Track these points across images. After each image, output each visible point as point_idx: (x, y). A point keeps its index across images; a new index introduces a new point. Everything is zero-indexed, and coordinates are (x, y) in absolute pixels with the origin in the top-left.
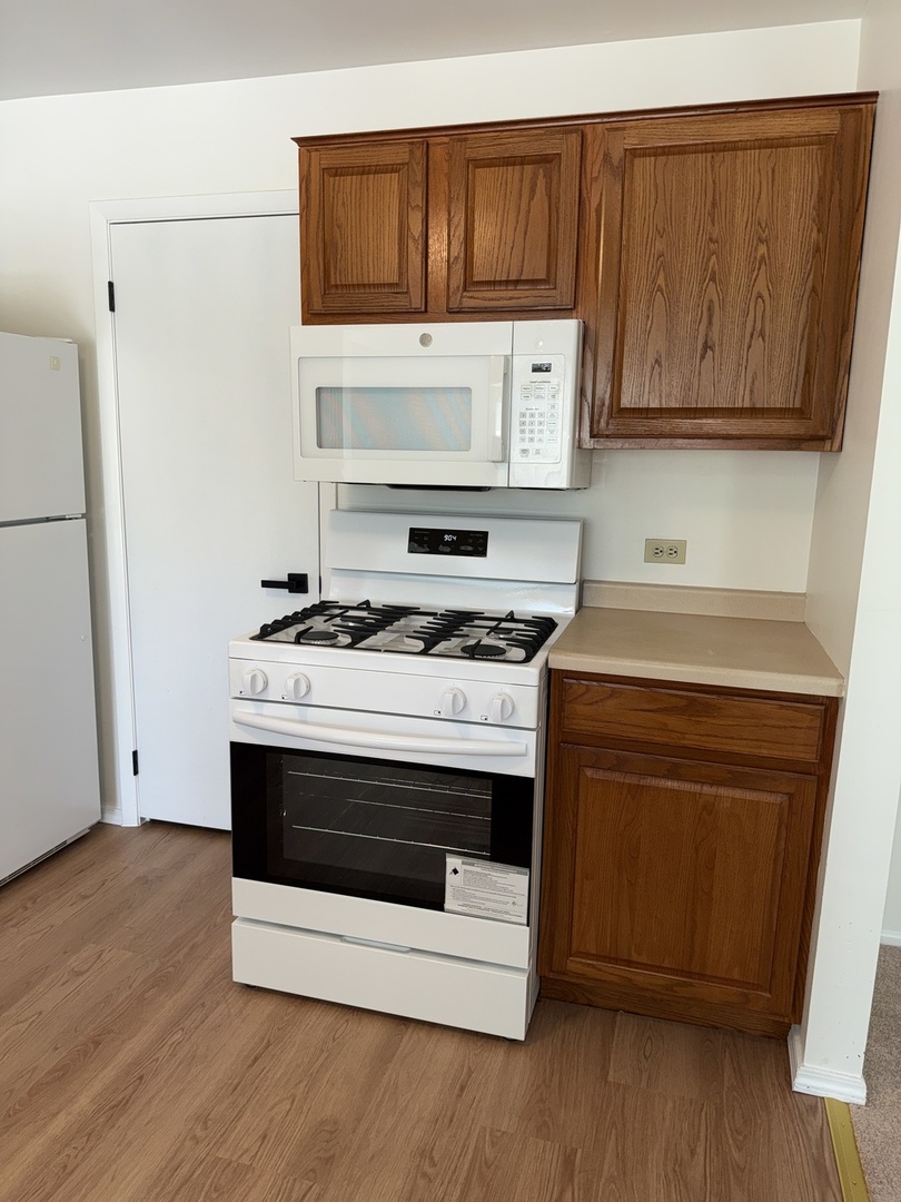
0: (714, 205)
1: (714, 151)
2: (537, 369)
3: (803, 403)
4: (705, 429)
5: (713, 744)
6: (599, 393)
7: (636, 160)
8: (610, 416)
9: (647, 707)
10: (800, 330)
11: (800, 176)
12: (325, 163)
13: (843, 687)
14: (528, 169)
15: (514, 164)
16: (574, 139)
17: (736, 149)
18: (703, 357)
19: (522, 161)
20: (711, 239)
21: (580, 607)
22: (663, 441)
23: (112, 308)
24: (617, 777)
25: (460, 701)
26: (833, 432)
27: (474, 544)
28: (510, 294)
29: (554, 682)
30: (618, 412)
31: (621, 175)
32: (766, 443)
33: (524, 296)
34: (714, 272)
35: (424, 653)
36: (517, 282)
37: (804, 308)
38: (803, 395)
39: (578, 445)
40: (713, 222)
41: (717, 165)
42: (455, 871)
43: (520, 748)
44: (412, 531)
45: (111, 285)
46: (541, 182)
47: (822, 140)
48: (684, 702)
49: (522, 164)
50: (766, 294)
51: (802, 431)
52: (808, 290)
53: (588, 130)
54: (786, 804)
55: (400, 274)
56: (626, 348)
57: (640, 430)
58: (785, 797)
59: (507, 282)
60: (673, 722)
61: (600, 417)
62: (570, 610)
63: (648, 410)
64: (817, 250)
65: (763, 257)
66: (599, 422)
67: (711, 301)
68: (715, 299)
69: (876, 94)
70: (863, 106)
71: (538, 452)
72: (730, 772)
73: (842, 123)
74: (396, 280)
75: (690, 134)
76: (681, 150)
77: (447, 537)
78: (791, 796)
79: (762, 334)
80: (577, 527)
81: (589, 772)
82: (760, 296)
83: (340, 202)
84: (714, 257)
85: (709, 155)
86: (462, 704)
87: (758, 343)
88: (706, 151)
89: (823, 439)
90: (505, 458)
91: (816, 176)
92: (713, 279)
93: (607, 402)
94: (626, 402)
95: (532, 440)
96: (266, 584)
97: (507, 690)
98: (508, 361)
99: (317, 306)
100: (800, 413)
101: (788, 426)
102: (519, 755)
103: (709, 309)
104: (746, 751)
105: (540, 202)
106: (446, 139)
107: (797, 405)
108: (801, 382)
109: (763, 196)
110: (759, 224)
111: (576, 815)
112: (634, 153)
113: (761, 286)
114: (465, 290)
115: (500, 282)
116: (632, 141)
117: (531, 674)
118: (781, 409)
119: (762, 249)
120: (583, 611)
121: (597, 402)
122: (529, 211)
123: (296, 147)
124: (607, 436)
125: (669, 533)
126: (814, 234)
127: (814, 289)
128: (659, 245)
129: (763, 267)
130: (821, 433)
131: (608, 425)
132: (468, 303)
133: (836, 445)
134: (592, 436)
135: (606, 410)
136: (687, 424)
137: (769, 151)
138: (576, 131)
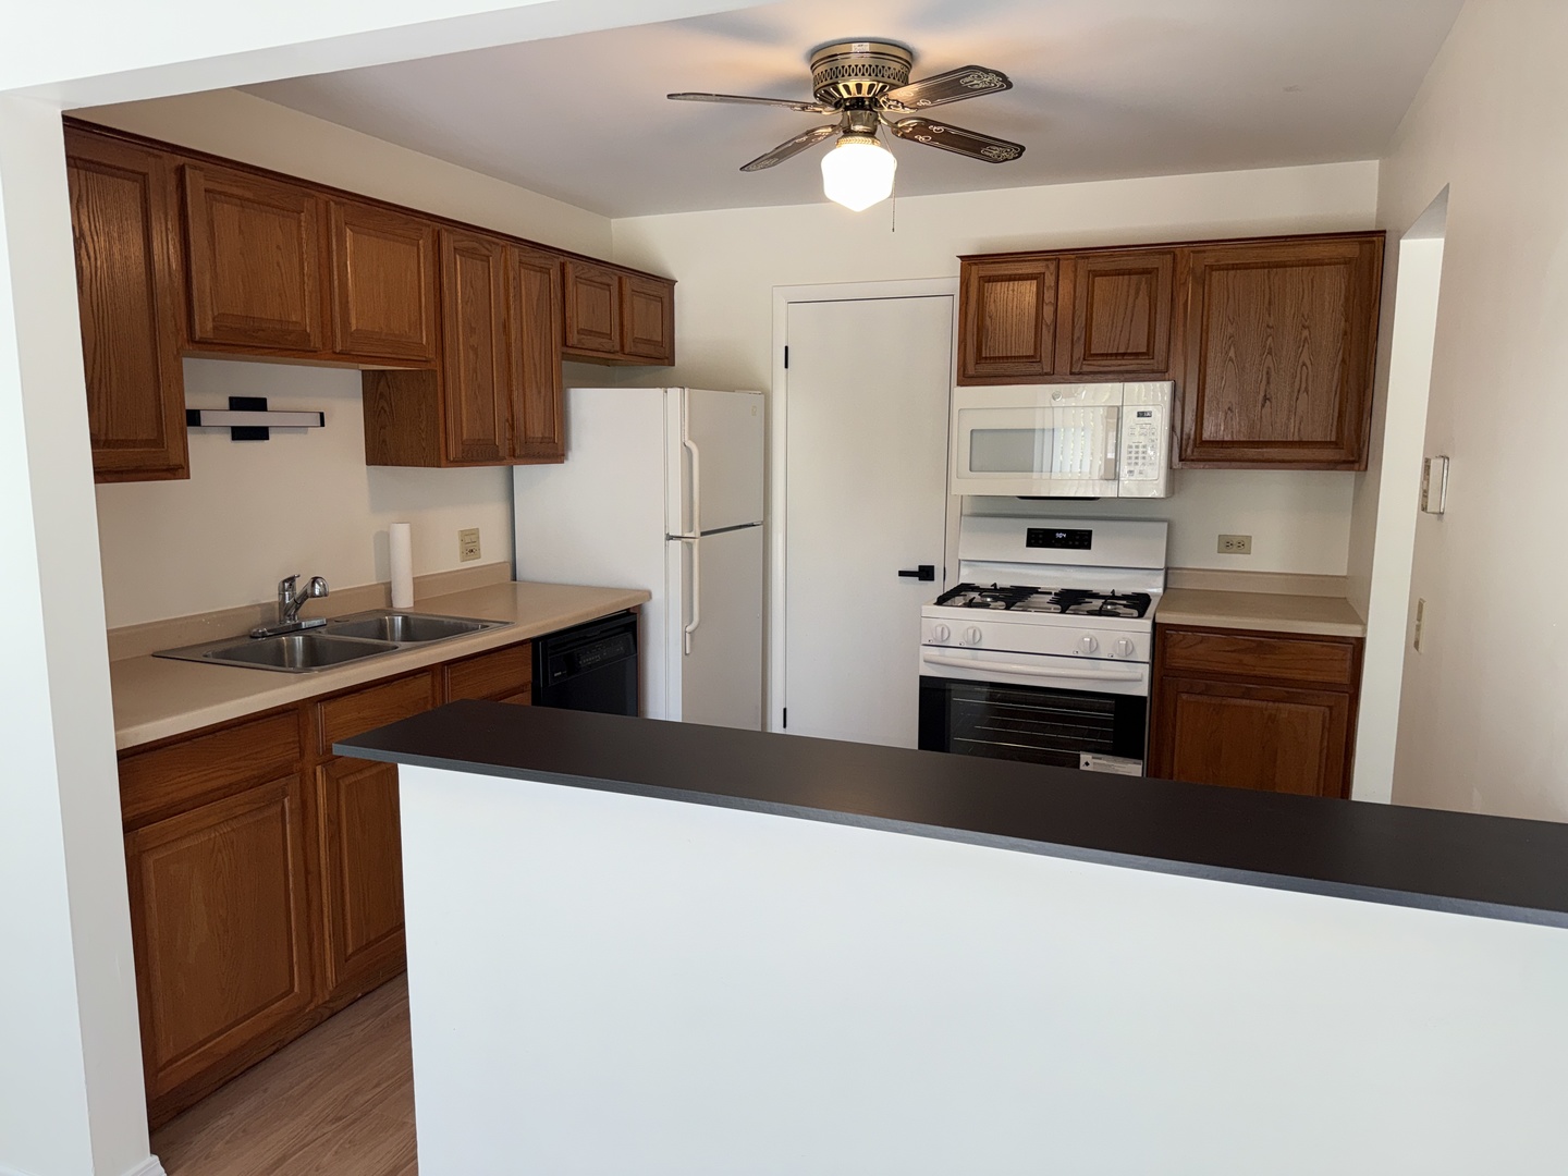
0: (1270, 303)
1: (1269, 267)
2: (1141, 414)
3: (1337, 438)
4: (1266, 456)
5: (1275, 673)
6: (1186, 430)
7: (1214, 273)
8: (1195, 445)
9: (1228, 649)
10: (1334, 389)
11: (1332, 285)
12: (982, 273)
13: (1365, 631)
14: (1135, 278)
15: (1123, 274)
16: (1169, 257)
17: (1286, 266)
18: (1263, 406)
19: (1130, 272)
20: (1268, 326)
21: (1165, 588)
22: (1233, 464)
23: (786, 366)
24: (1204, 699)
25: (1094, 644)
26: (1360, 456)
27: (1080, 540)
28: (1119, 362)
29: (1160, 632)
30: (1201, 443)
31: (1202, 281)
32: (1310, 465)
33: (1132, 364)
34: (1270, 348)
35: (1061, 613)
36: (1124, 354)
37: (1336, 373)
38: (1337, 433)
39: (1170, 467)
40: (1270, 315)
41: (1272, 277)
42: (1087, 764)
43: (1138, 676)
44: (1030, 531)
45: (786, 348)
46: (1143, 286)
47: (1347, 262)
48: (1254, 645)
49: (1130, 274)
50: (1308, 363)
51: (1337, 457)
52: (1339, 361)
53: (1178, 252)
54: (1327, 715)
55: (1035, 349)
56: (1206, 399)
57: (1217, 456)
58: (1327, 710)
59: (1117, 355)
60: (1248, 659)
61: (1187, 446)
62: (1160, 590)
63: (1223, 442)
64: (1345, 333)
65: (1306, 338)
66: (1186, 450)
67: (1269, 368)
68: (1271, 366)
69: (1385, 232)
70: (1375, 239)
71: (1141, 473)
72: (1288, 692)
73: (1361, 251)
74: (1032, 353)
75: (1251, 256)
76: (1246, 267)
77: (1059, 535)
78: (1330, 708)
79: (1306, 391)
80: (1166, 525)
81: (1184, 696)
82: (1304, 364)
83: (992, 300)
84: (1270, 338)
85: (1266, 270)
86: (1095, 645)
87: (1303, 396)
88: (1264, 268)
89: (1353, 462)
90: (1116, 477)
91: (1343, 285)
92: (1270, 353)
93: (1192, 437)
94: (1206, 436)
95: (1136, 464)
96: (902, 574)
97: (1128, 635)
98: (1119, 409)
99: (971, 371)
100: (1336, 444)
101: (1328, 454)
102: (1136, 680)
103: (1268, 373)
104: (1298, 677)
105: (1143, 301)
106: (1073, 257)
107: (1333, 439)
108: (1335, 423)
109: (1306, 297)
110: (1303, 316)
111: (1174, 727)
112: (1212, 268)
113: (1305, 357)
114: (1084, 359)
115: (1111, 355)
116: (1210, 261)
117: (1145, 625)
118: (1321, 442)
119: (1306, 333)
120: (1168, 591)
121: (1184, 437)
122: (1134, 307)
123: (959, 261)
124: (1193, 460)
125: (1238, 529)
126: (1343, 323)
127: (1343, 361)
128: (1231, 330)
129: (1306, 345)
130: (1351, 459)
131: (1193, 452)
132: (1085, 369)
133: (1363, 467)
134: (1181, 460)
135: (1191, 442)
136: (1252, 452)
137: (1308, 268)
138: (1169, 253)
